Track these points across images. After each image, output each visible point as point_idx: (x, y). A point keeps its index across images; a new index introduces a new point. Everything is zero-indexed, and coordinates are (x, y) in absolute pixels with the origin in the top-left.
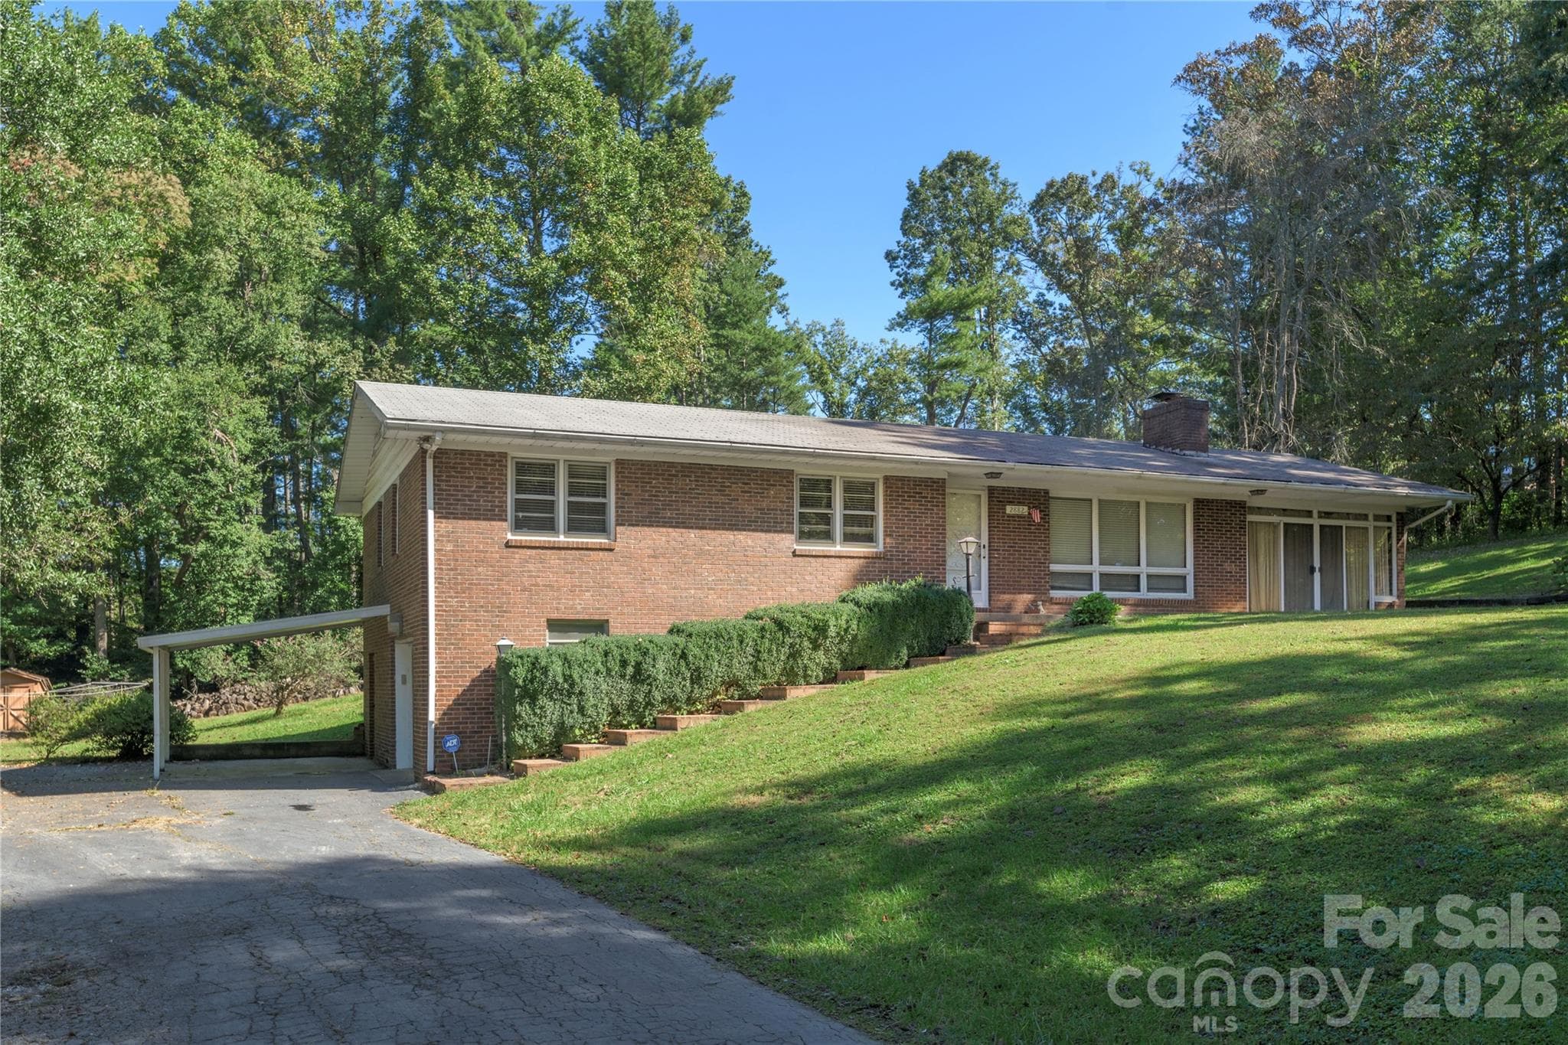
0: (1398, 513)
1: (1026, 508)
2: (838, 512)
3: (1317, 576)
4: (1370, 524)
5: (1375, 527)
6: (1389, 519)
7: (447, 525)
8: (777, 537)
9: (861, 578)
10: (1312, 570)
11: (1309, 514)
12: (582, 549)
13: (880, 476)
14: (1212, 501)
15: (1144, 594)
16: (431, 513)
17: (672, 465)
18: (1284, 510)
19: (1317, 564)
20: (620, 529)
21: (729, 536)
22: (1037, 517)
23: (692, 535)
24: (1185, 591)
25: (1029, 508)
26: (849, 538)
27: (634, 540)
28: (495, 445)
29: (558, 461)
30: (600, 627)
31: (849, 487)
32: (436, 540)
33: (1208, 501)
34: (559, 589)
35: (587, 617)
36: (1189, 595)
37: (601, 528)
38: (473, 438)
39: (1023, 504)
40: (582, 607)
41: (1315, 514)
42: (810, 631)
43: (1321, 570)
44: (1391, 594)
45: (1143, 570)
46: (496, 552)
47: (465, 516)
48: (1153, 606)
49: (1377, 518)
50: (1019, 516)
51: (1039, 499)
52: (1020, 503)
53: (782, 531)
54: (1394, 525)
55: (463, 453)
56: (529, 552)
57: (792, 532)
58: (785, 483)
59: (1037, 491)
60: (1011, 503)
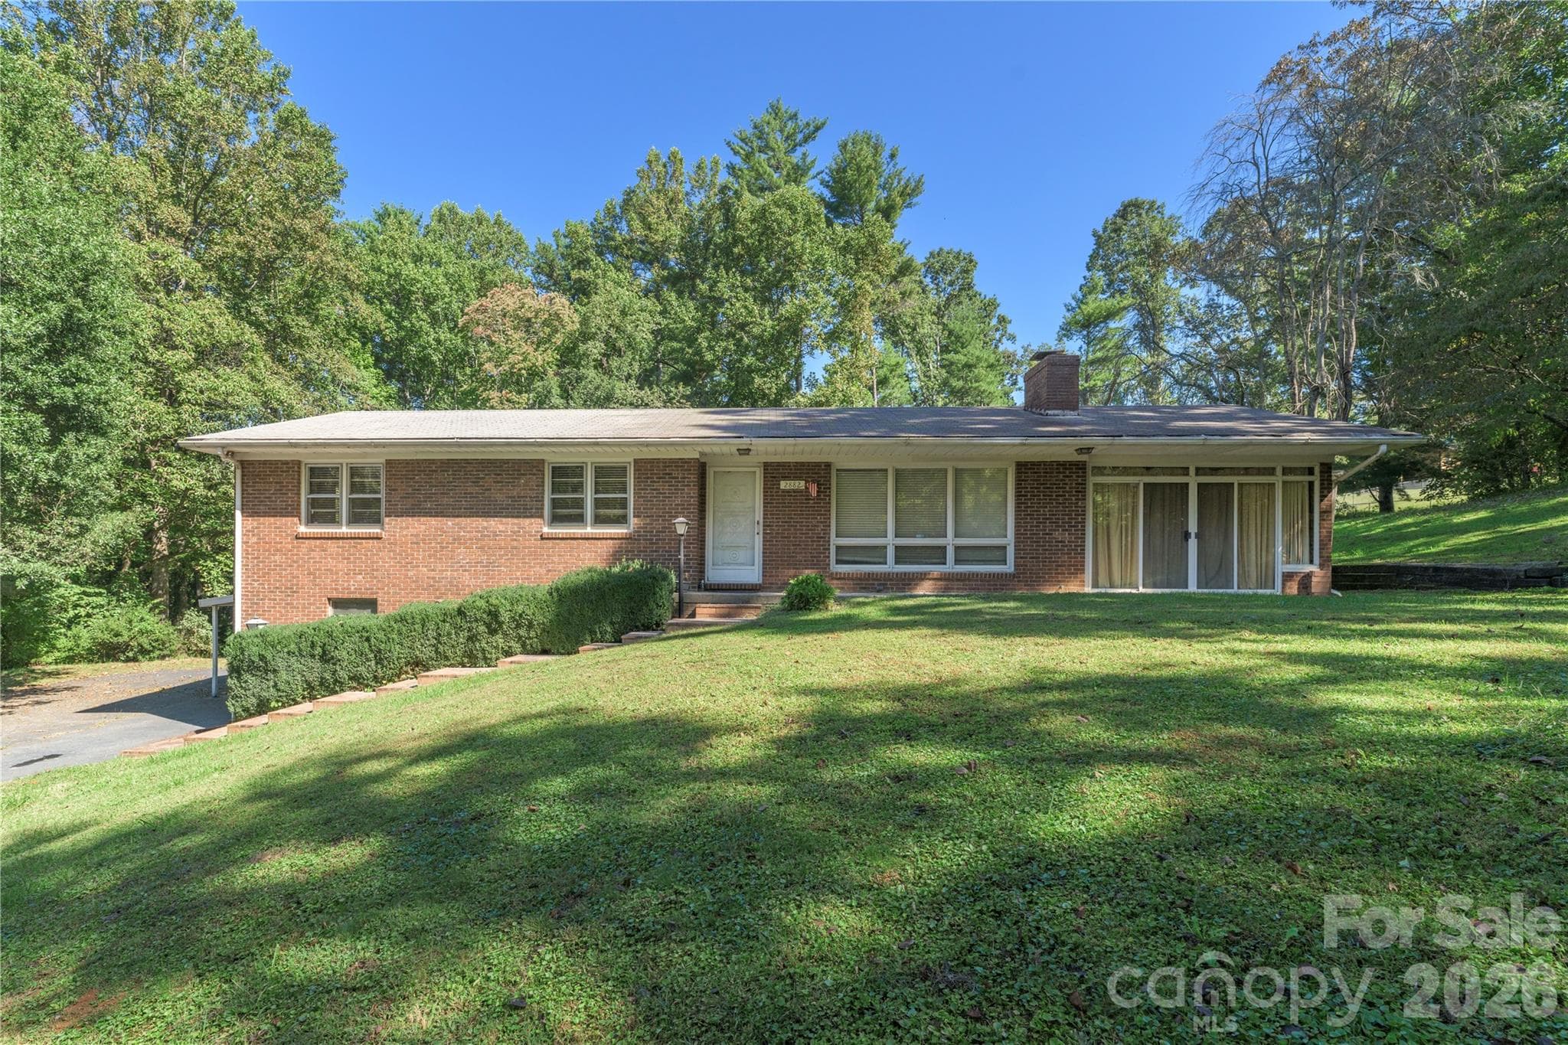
0: (1322, 464)
1: (803, 483)
2: (589, 496)
3: (1193, 543)
4: (1278, 479)
5: (1284, 483)
6: (1311, 471)
7: (252, 522)
8: (527, 521)
9: (616, 556)
10: (1187, 535)
11: (1185, 471)
12: (355, 538)
13: (631, 460)
14: (1039, 464)
15: (950, 567)
16: (238, 514)
17: (433, 461)
18: (1148, 468)
19: (1193, 528)
20: (387, 520)
21: (481, 523)
22: (813, 491)
23: (450, 522)
24: (1004, 562)
25: (807, 482)
26: (599, 520)
27: (397, 528)
28: (289, 455)
29: (342, 464)
30: (371, 604)
31: (601, 471)
32: (243, 535)
33: (1033, 464)
34: (337, 573)
35: (358, 596)
36: (1009, 568)
37: (377, 520)
38: (268, 450)
39: (799, 478)
40: (355, 586)
41: (1192, 471)
42: (485, 616)
43: (1197, 536)
44: (1311, 562)
45: (950, 541)
46: (288, 543)
47: (265, 514)
48: (958, 580)
49: (1286, 471)
50: (794, 491)
51: (818, 473)
52: (796, 478)
53: (532, 517)
54: (1316, 479)
55: (265, 462)
56: (313, 542)
57: (541, 516)
58: (534, 471)
59: (818, 465)
60: (785, 478)
